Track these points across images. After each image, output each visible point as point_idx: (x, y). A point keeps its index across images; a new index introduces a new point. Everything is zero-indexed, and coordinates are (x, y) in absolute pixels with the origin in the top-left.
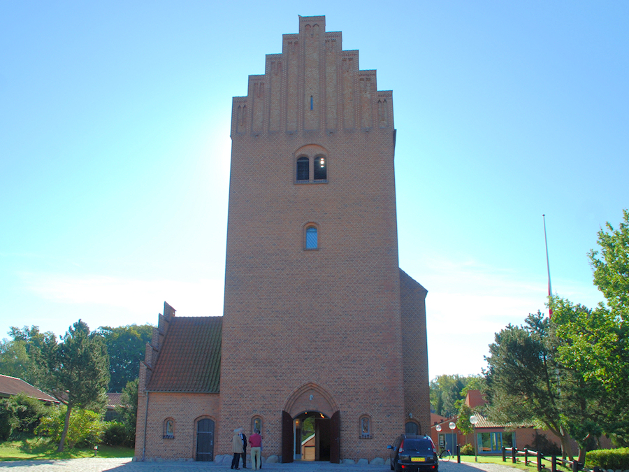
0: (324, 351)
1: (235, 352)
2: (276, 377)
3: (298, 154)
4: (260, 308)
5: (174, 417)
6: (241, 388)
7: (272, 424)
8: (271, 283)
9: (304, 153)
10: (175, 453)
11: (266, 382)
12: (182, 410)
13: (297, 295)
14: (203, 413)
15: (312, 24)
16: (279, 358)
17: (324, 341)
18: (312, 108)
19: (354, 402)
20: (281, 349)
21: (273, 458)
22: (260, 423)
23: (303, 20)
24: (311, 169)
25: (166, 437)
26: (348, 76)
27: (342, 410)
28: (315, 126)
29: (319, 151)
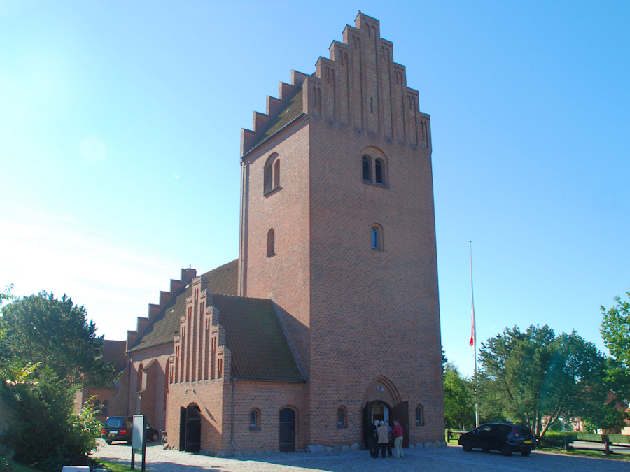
0: (390, 347)
1: (321, 342)
2: (355, 368)
3: (363, 153)
4: (341, 301)
5: (260, 407)
6: (328, 378)
7: (354, 414)
8: (348, 276)
9: (368, 153)
10: (262, 445)
11: (348, 373)
12: (267, 400)
13: (369, 292)
14: (287, 402)
15: (370, 24)
16: (357, 350)
17: (390, 337)
18: (372, 111)
19: (412, 393)
20: (359, 342)
21: (356, 445)
22: (342, 412)
23: (363, 17)
24: (374, 171)
25: (251, 429)
26: (398, 88)
27: (404, 400)
28: (375, 130)
29: (379, 155)
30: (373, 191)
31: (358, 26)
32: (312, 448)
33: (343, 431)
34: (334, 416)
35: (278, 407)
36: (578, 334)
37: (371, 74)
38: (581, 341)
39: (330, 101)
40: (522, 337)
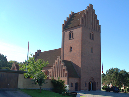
3: (90, 33)
5: (72, 82)
11: (87, 76)
14: (77, 82)
15: (92, 6)
16: (88, 72)
18: (91, 24)
21: (88, 90)
22: (86, 84)
23: (90, 4)
24: (91, 37)
25: (71, 87)
26: (96, 19)
27: (95, 81)
28: (92, 28)
29: (92, 33)
30: (91, 41)
31: (89, 6)
32: (81, 90)
33: (86, 87)
34: (84, 84)
35: (75, 83)
36: (125, 70)
37: (91, 17)
38: (125, 72)
39: (85, 22)
40: (114, 70)
